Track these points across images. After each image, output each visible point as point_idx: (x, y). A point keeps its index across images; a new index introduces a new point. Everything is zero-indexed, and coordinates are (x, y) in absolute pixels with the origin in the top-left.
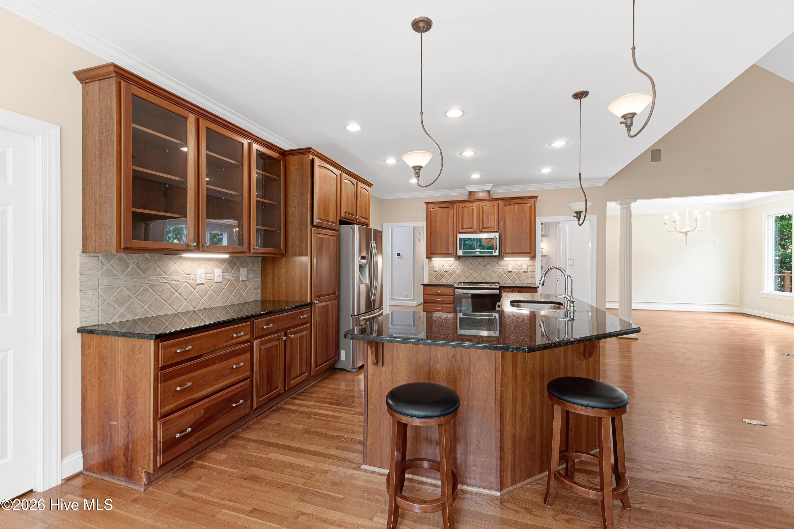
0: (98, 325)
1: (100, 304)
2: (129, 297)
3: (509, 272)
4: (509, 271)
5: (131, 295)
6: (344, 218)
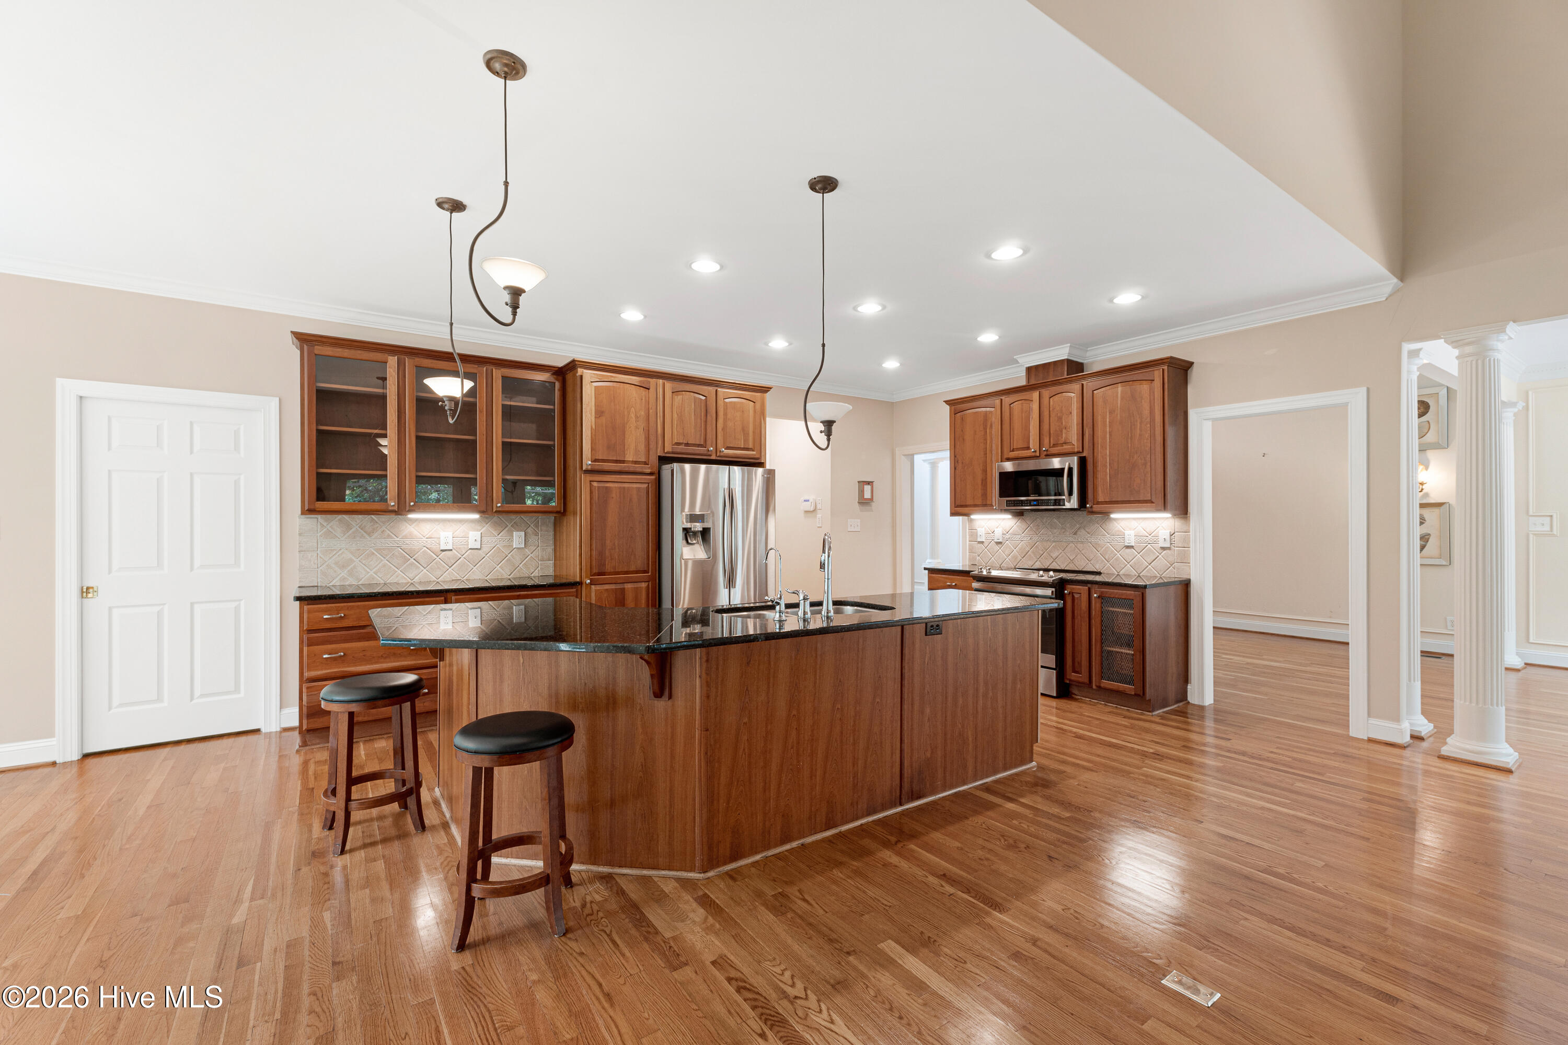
0: (317, 586)
1: (319, 566)
2: (352, 561)
3: (1128, 547)
4: (1127, 544)
5: (353, 558)
6: (673, 453)
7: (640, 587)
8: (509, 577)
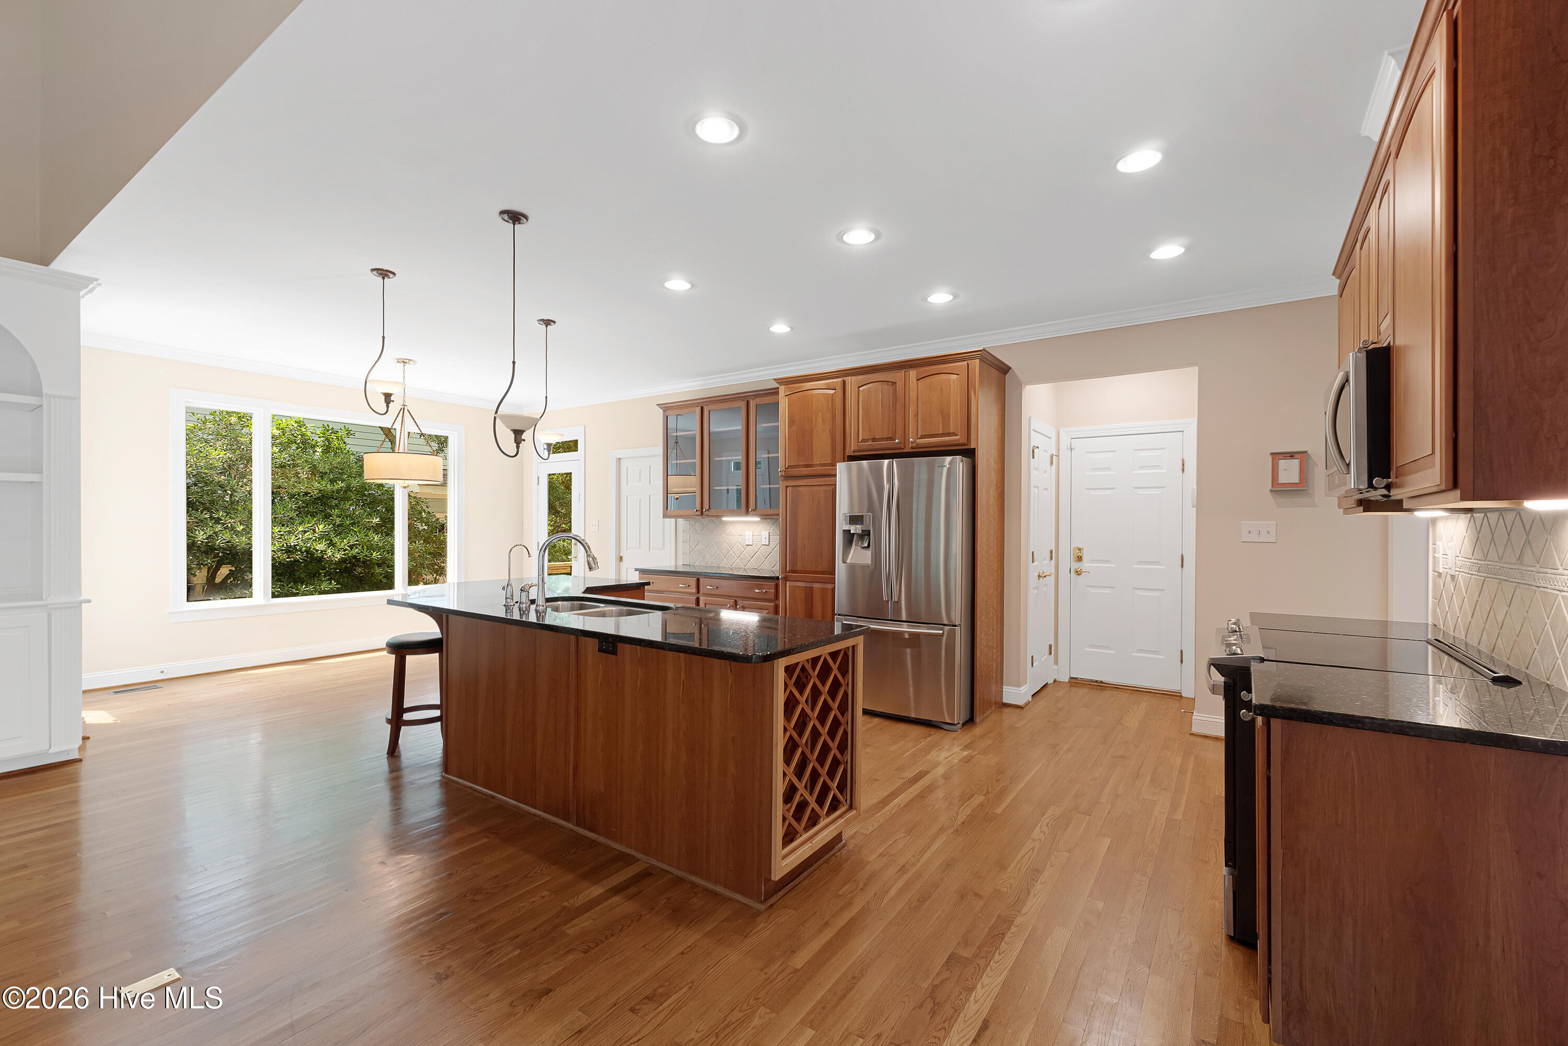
1: (690, 552)
5: (704, 548)
6: (859, 451)
7: (827, 588)
8: (772, 569)
